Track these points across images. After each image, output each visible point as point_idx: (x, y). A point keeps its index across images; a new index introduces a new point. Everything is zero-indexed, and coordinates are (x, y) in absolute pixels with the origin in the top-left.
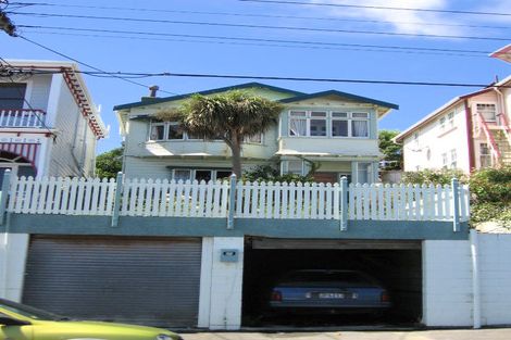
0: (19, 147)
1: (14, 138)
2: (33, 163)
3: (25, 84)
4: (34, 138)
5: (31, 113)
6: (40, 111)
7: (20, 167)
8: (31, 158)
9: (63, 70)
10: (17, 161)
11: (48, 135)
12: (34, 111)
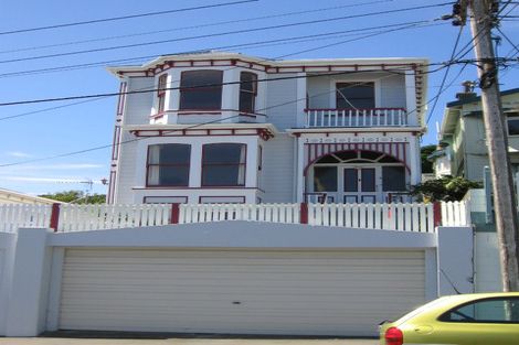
0: (387, 147)
1: (380, 138)
2: (404, 162)
3: (372, 83)
4: (401, 137)
5: (386, 112)
6: (402, 109)
7: (383, 167)
8: (401, 157)
9: (414, 66)
10: (380, 161)
11: (415, 133)
12: (388, 109)
